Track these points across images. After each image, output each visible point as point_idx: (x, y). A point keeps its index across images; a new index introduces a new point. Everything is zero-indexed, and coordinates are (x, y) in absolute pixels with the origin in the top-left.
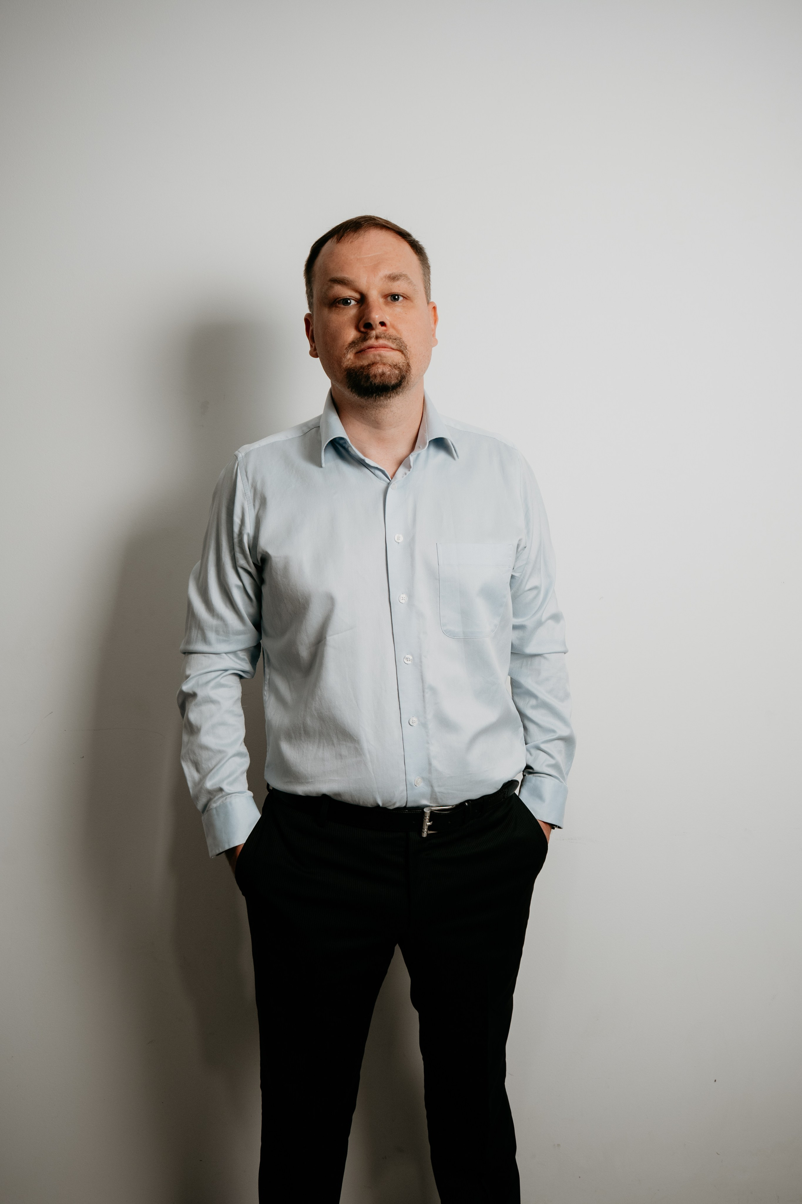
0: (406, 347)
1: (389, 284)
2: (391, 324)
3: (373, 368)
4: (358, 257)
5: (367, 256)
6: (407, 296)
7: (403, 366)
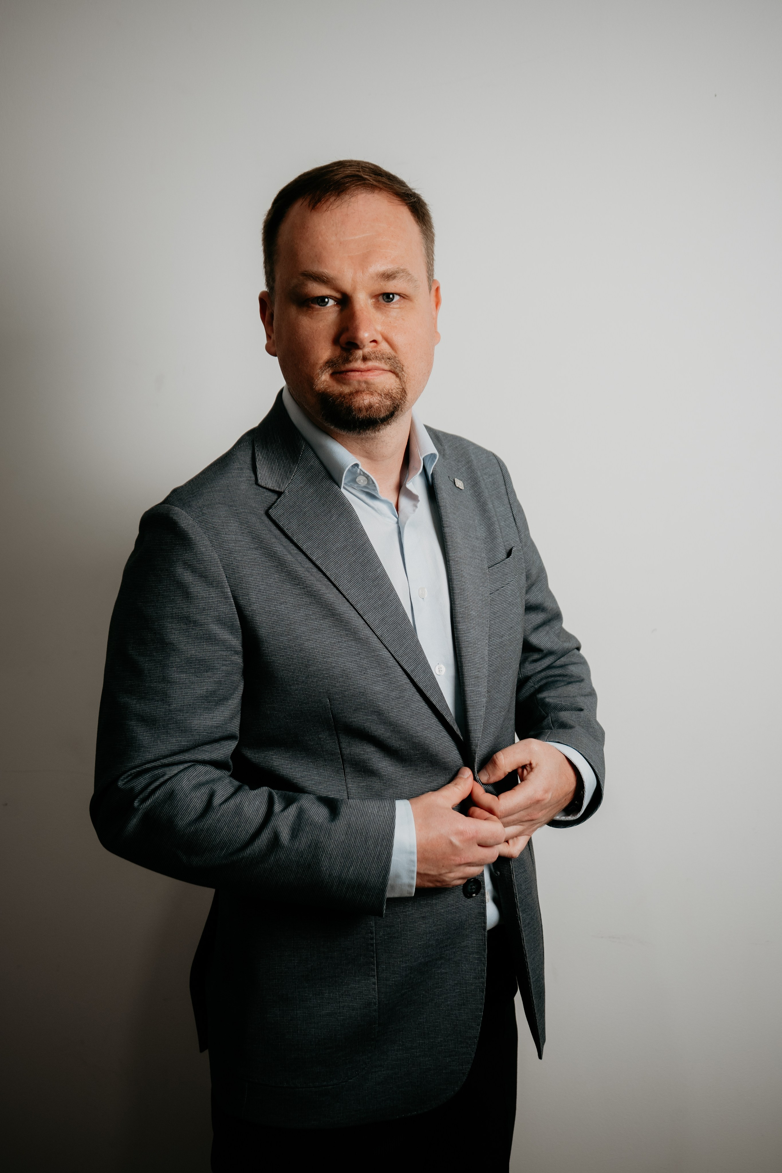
0: (402, 368)
1: (381, 284)
2: (383, 336)
4: (342, 240)
5: (353, 238)
6: (405, 295)
7: (397, 393)
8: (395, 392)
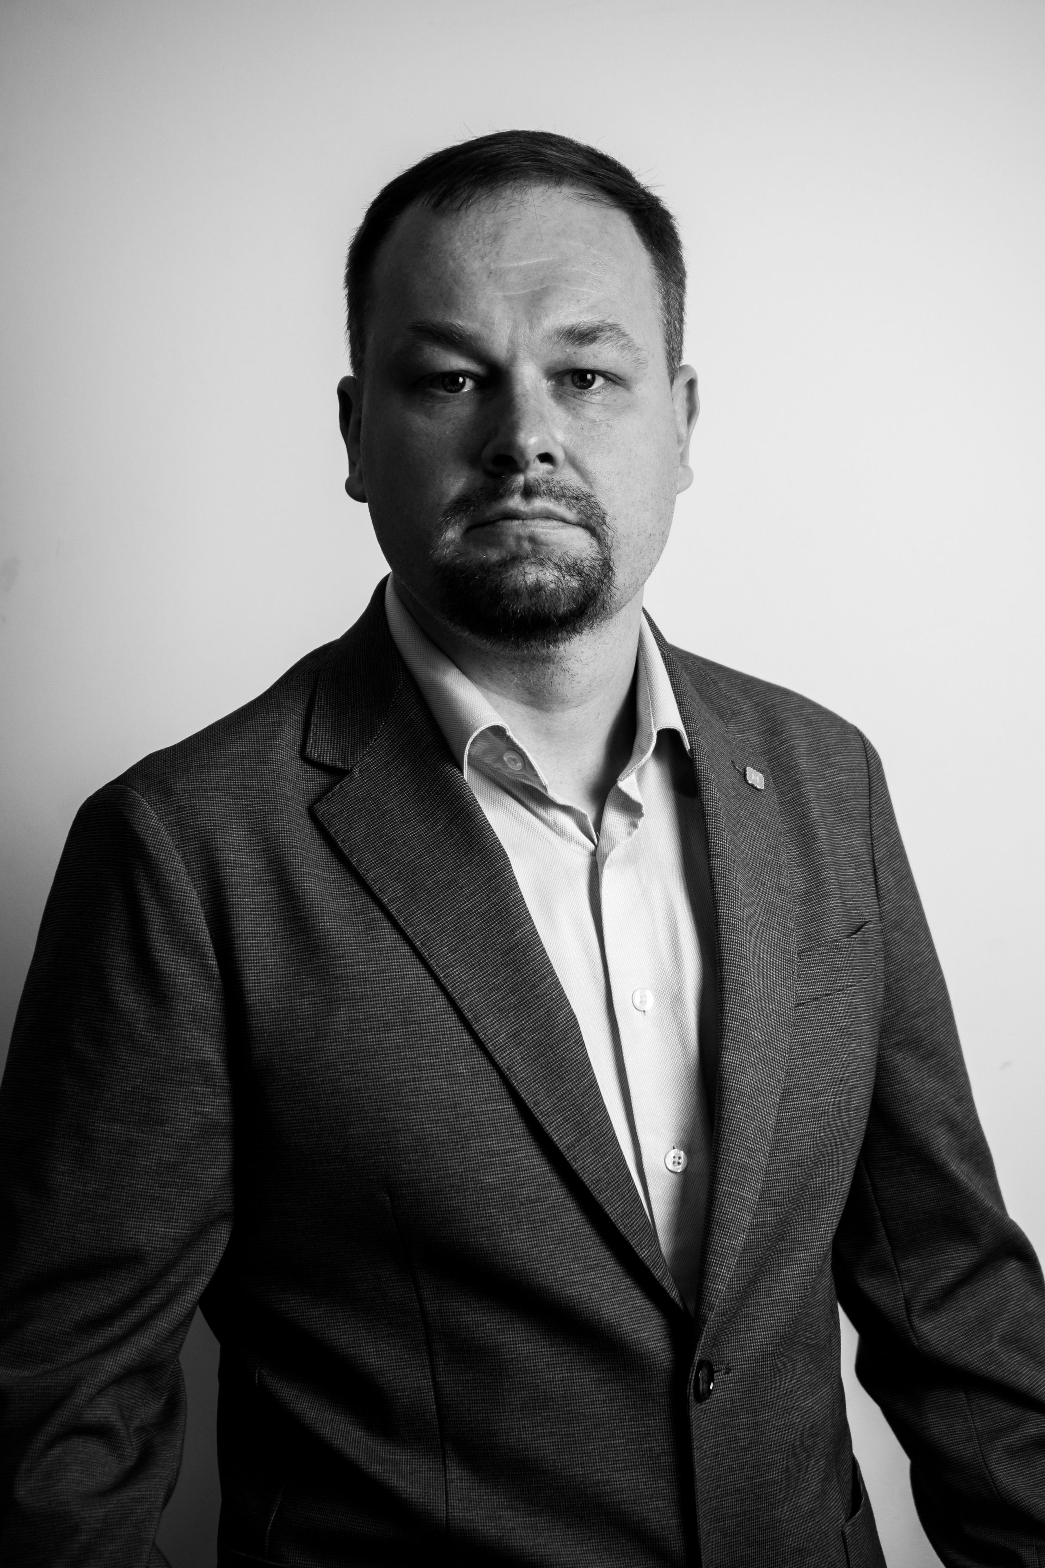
0: (603, 518)
1: (567, 350)
2: (566, 453)
3: (511, 572)
4: (493, 266)
5: (516, 265)
6: (615, 375)
7: (593, 567)
8: (589, 565)
